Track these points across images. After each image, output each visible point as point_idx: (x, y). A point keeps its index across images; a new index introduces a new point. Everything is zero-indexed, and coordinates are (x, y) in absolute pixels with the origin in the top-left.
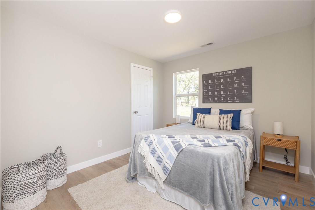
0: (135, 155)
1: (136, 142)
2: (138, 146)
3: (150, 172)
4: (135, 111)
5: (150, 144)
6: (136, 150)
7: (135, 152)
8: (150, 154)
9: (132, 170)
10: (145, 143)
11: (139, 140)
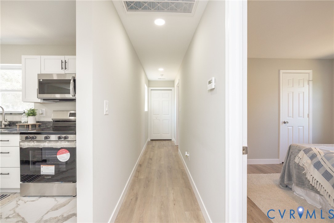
0: (290, 165)
1: (292, 152)
2: (295, 157)
3: (313, 185)
4: (284, 121)
5: (313, 157)
6: (291, 160)
7: (291, 161)
8: (312, 166)
9: (286, 177)
10: (305, 154)
11: (297, 151)
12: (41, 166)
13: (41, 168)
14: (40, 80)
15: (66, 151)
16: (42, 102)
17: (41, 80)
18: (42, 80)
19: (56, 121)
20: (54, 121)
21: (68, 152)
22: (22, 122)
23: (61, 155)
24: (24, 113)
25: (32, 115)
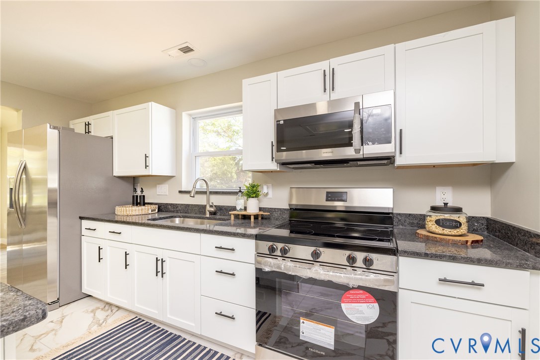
12: (301, 321)
13: (301, 324)
14: (280, 121)
15: (367, 297)
16: (278, 170)
17: (282, 122)
18: (284, 121)
19: (296, 209)
20: (291, 209)
21: (373, 299)
22: (238, 208)
23: (353, 304)
24: (240, 191)
25: (254, 195)
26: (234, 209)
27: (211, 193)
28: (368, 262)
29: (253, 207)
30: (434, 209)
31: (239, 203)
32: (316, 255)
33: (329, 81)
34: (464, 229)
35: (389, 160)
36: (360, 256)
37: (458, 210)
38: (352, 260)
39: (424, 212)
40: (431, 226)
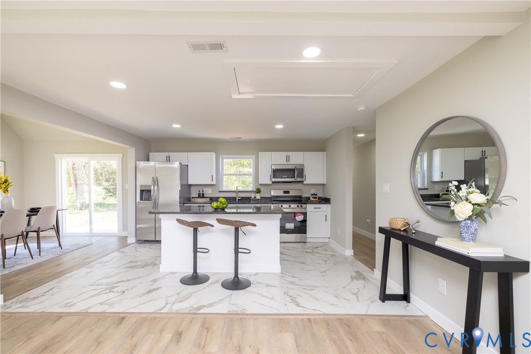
12: (286, 224)
16: (271, 184)
17: (274, 169)
21: (302, 215)
23: (298, 216)
24: (253, 191)
25: (259, 192)
26: (251, 197)
27: (239, 192)
28: (301, 206)
29: (258, 196)
30: (312, 195)
31: (253, 196)
32: (290, 206)
33: (288, 158)
34: (317, 199)
35: (302, 182)
36: (300, 205)
37: (316, 195)
38: (298, 206)
39: (309, 196)
40: (312, 199)
